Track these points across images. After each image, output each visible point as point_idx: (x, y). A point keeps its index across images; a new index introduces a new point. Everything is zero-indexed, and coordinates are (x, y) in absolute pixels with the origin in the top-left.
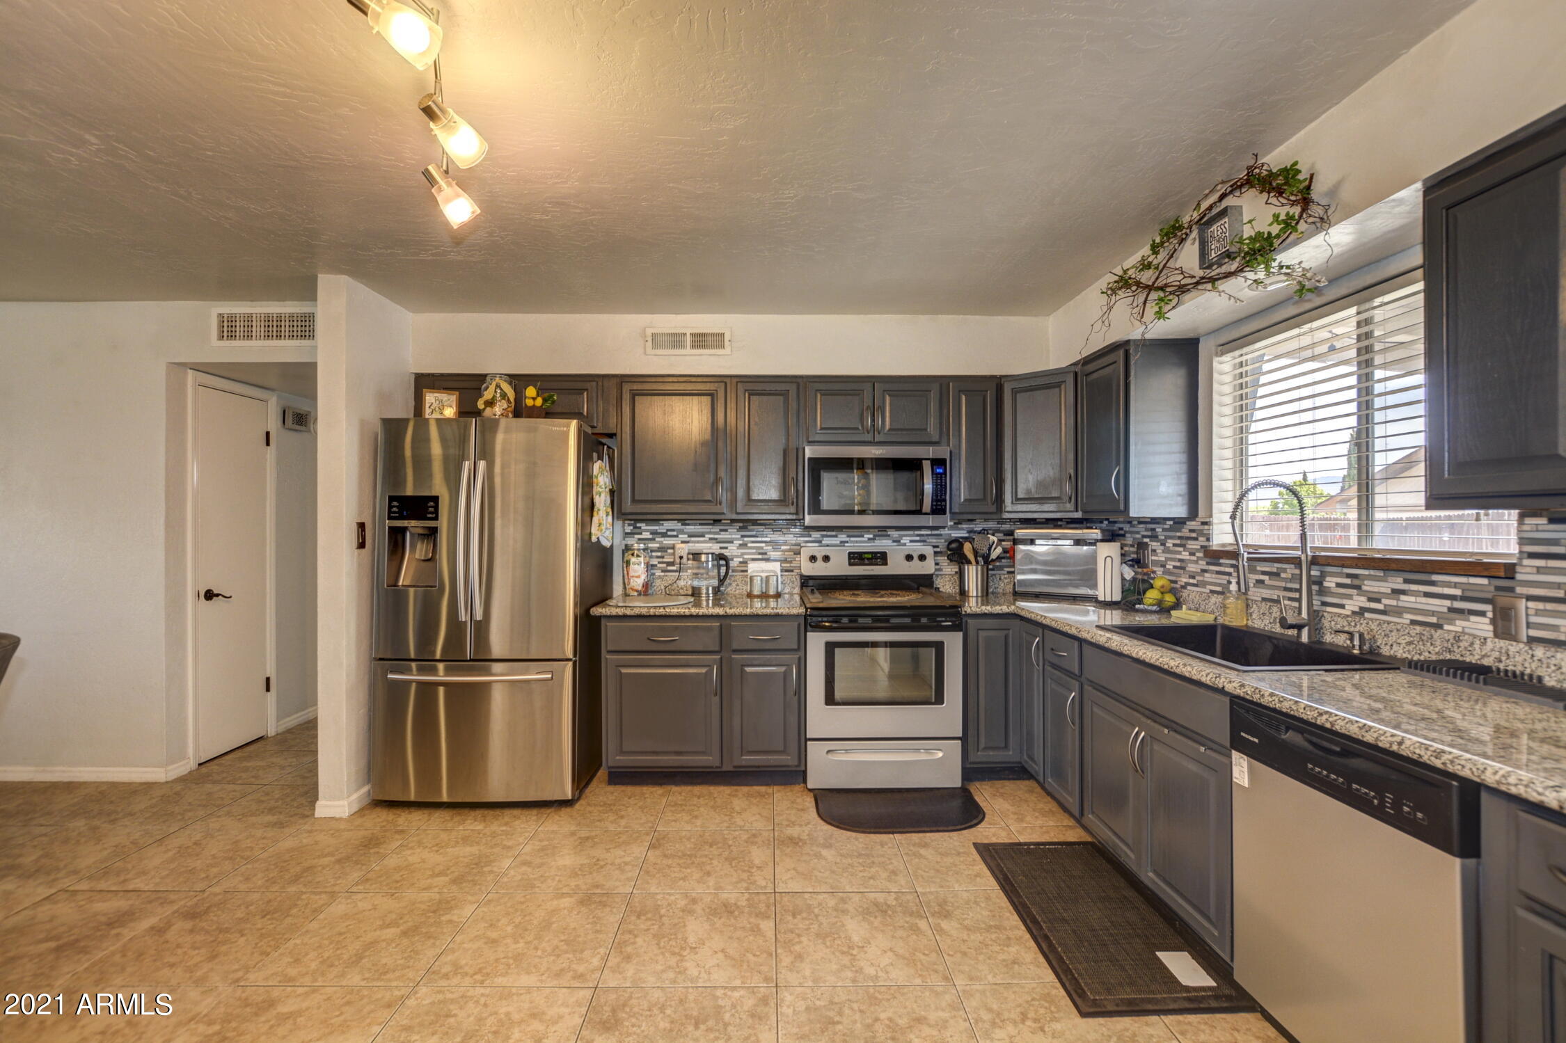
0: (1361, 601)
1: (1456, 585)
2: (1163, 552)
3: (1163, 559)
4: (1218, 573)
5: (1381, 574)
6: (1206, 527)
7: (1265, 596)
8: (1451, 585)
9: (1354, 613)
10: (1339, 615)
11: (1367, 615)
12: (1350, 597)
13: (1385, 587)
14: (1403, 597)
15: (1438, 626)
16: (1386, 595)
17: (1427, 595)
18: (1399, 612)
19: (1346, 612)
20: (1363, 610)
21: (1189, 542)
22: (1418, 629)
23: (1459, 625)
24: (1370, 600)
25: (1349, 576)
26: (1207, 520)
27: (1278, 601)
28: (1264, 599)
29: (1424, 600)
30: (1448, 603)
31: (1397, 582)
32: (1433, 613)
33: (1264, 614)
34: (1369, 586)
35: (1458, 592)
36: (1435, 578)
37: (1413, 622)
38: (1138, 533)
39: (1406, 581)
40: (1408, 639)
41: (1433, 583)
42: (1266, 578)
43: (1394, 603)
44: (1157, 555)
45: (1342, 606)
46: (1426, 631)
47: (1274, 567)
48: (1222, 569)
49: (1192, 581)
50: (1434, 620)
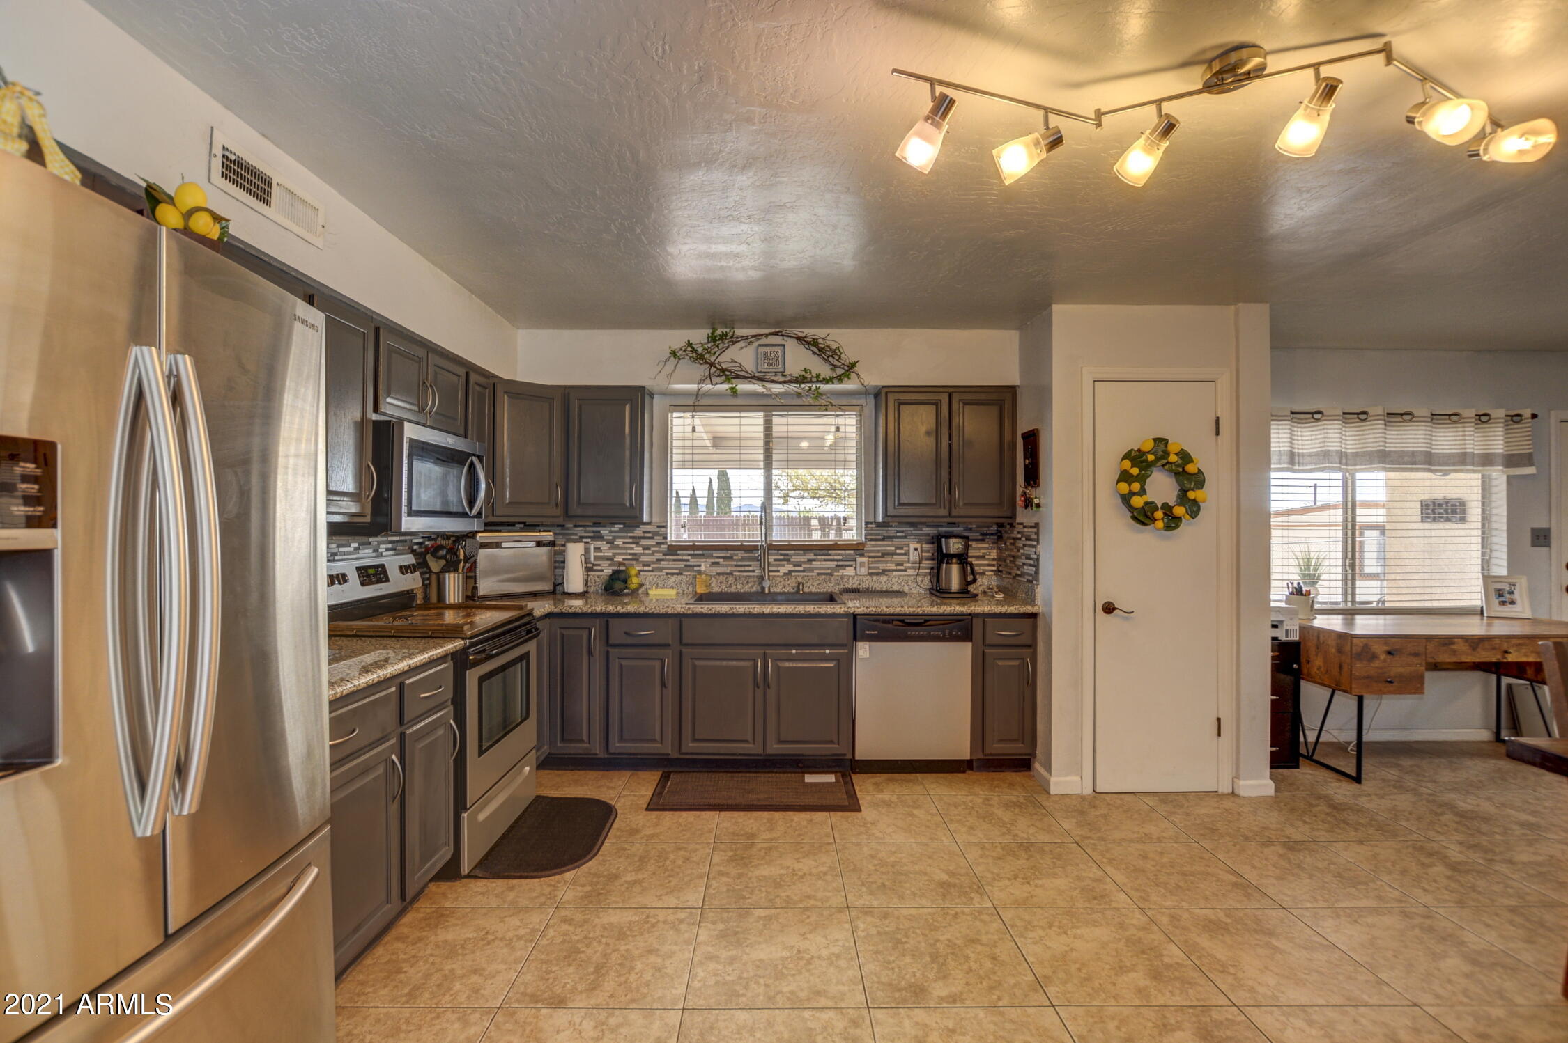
0: (790, 567)
1: (839, 555)
2: (610, 549)
3: (611, 554)
4: (674, 560)
5: (802, 552)
6: (663, 529)
7: (719, 571)
8: (837, 555)
9: (785, 574)
10: (778, 576)
11: (793, 574)
12: (784, 566)
13: (804, 559)
14: (814, 563)
15: (831, 574)
16: (804, 563)
17: (825, 560)
18: (811, 570)
19: (781, 574)
20: (790, 572)
21: (642, 540)
22: (824, 577)
23: (841, 572)
24: (795, 566)
25: (781, 555)
26: (664, 524)
27: (731, 574)
28: (719, 574)
29: (824, 563)
30: (836, 563)
31: (811, 556)
32: (828, 569)
33: (721, 583)
34: (794, 559)
35: (840, 558)
36: (830, 552)
37: (819, 574)
38: (576, 534)
39: (815, 555)
40: (818, 582)
41: (830, 555)
42: (721, 561)
43: (808, 566)
44: (601, 551)
45: (778, 571)
46: (827, 578)
47: (728, 554)
48: (680, 557)
49: (646, 568)
50: (829, 571)
